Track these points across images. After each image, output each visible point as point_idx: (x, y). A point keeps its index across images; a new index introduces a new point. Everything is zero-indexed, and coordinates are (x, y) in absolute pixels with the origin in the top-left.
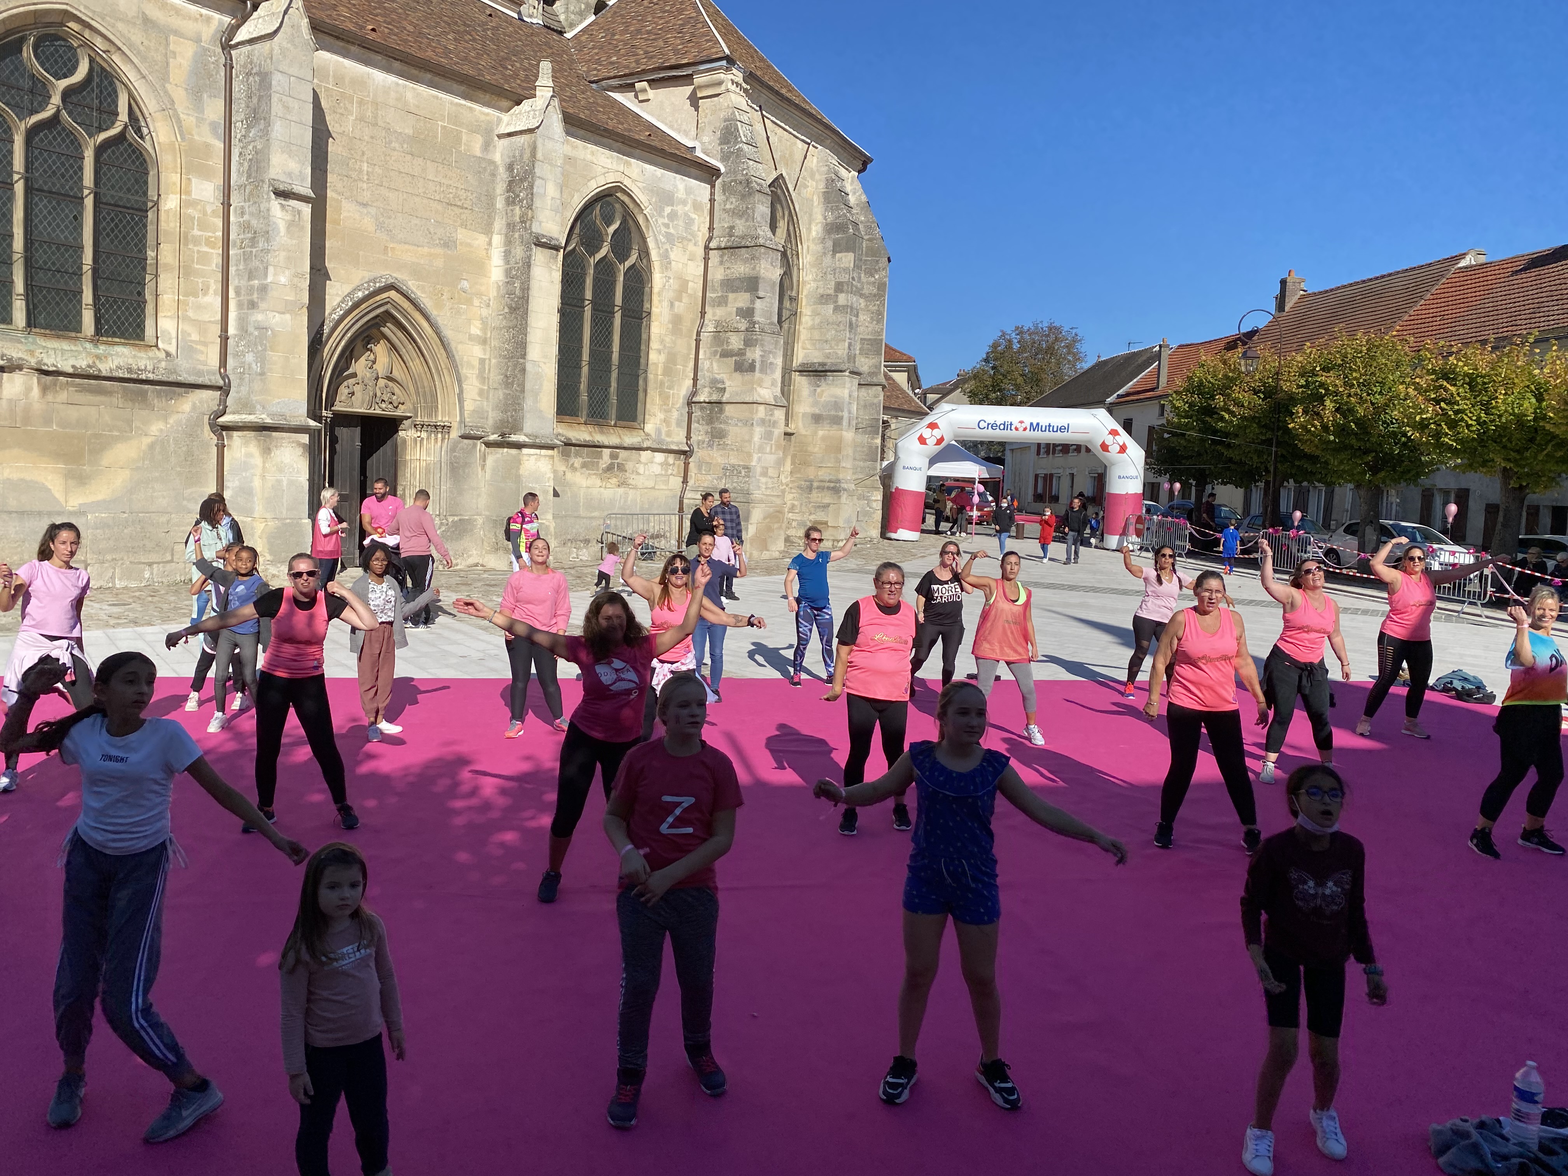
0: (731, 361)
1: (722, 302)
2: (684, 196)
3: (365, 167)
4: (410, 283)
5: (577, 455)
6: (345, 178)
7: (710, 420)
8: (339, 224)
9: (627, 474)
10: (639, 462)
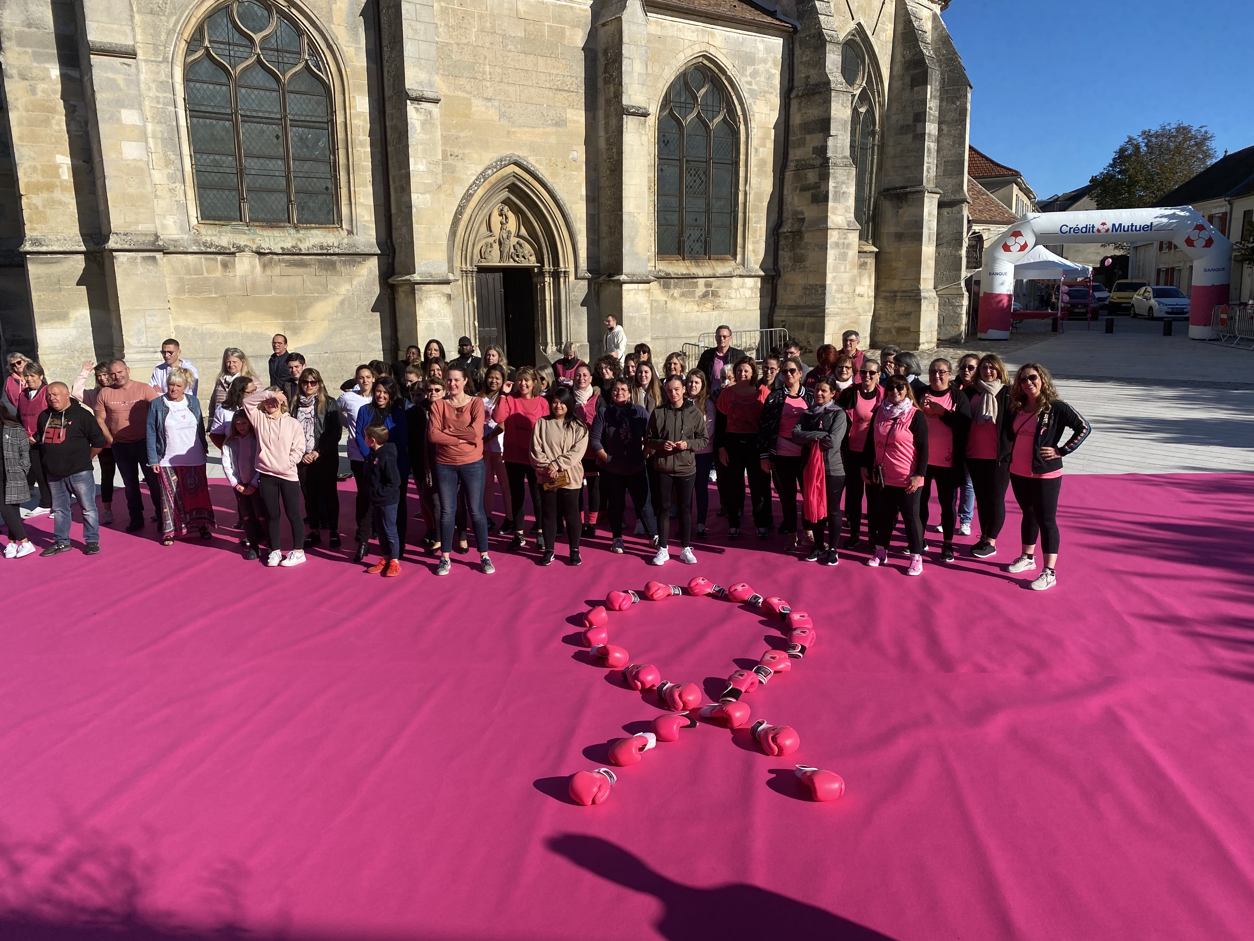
0: (808, 194)
1: (802, 143)
2: (765, 56)
3: (487, 69)
4: (529, 158)
5: (676, 286)
7: (793, 248)
8: (470, 118)
9: (721, 300)
10: (730, 288)
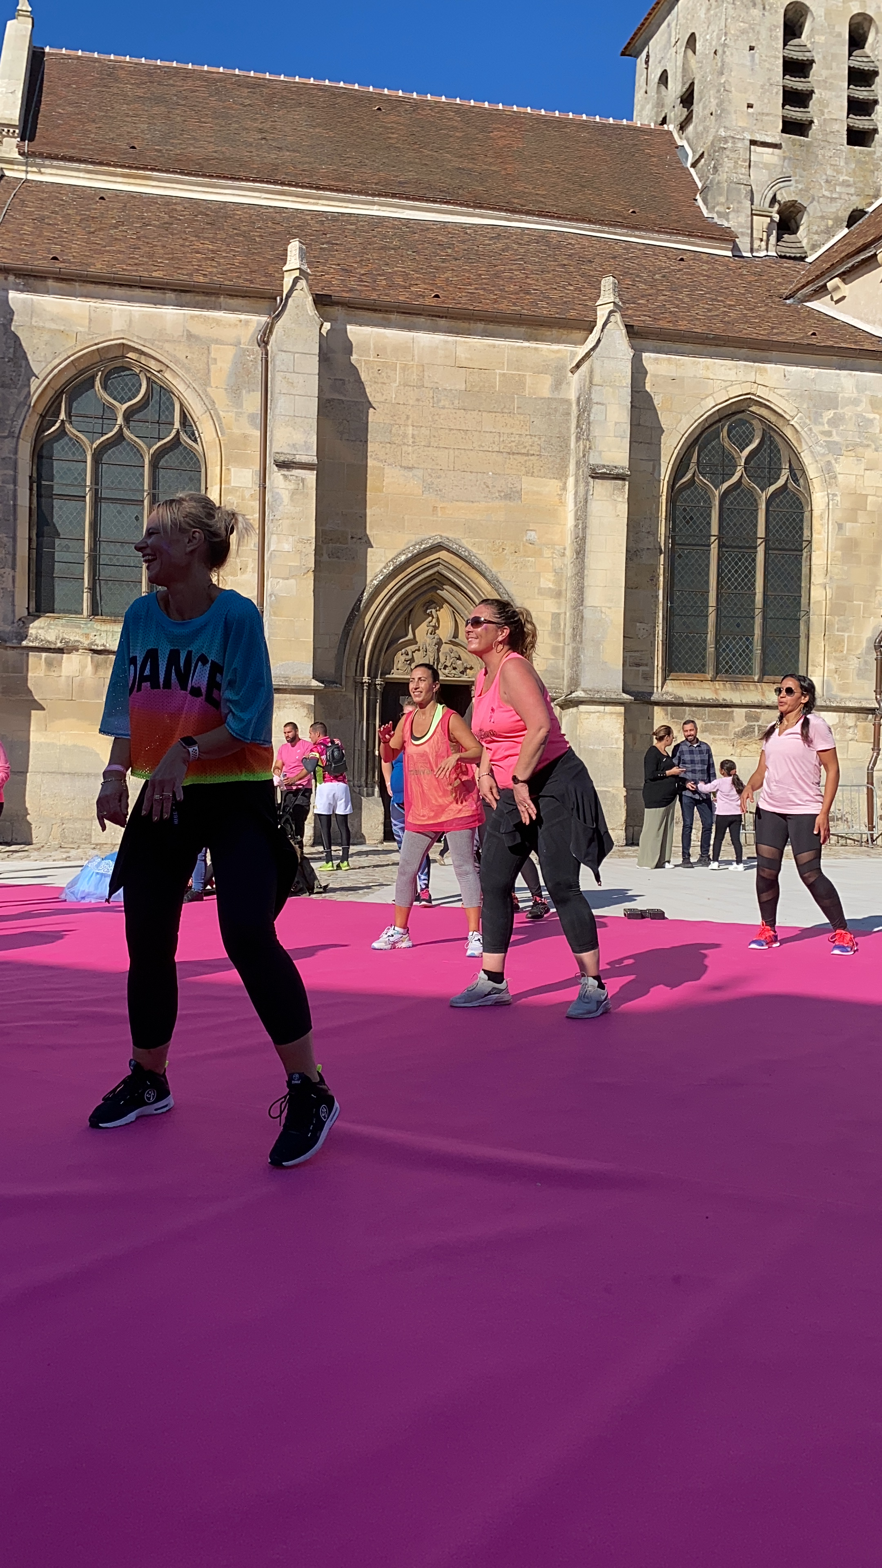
2: (855, 395)
3: (410, 431)
4: (463, 542)
6: (389, 445)
8: (382, 491)
